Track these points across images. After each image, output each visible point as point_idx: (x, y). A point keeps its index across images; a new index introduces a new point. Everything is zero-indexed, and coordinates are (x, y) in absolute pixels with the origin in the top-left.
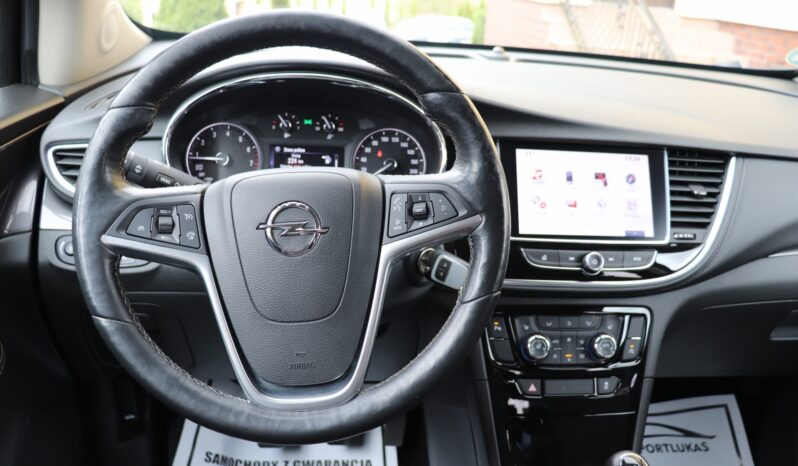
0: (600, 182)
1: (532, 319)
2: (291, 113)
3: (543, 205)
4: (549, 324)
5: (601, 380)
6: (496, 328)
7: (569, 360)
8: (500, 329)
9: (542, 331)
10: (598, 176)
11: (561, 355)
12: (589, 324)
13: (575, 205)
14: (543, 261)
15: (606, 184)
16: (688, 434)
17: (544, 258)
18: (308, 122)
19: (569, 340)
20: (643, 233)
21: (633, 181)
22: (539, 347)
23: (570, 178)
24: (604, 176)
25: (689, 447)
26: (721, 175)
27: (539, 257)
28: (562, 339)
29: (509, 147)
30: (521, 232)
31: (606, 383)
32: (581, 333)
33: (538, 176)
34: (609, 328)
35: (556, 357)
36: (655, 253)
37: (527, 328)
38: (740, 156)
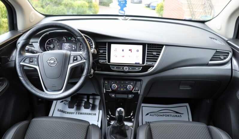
0: (130, 51)
1: (114, 81)
2: (66, 36)
3: (116, 56)
4: (118, 82)
5: (129, 95)
6: (106, 82)
7: (122, 90)
10: (129, 50)
11: (120, 89)
12: (127, 82)
13: (124, 57)
14: (115, 69)
15: (131, 52)
16: (177, 113)
17: (115, 68)
18: (70, 38)
20: (139, 63)
21: (138, 51)
22: (114, 87)
23: (123, 51)
24: (131, 50)
25: (176, 116)
26: (161, 50)
27: (114, 67)
28: (121, 85)
29: (110, 44)
30: (111, 62)
32: (125, 84)
33: (116, 50)
34: (132, 83)
35: (119, 89)
36: (142, 67)
37: (113, 83)
38: (166, 45)
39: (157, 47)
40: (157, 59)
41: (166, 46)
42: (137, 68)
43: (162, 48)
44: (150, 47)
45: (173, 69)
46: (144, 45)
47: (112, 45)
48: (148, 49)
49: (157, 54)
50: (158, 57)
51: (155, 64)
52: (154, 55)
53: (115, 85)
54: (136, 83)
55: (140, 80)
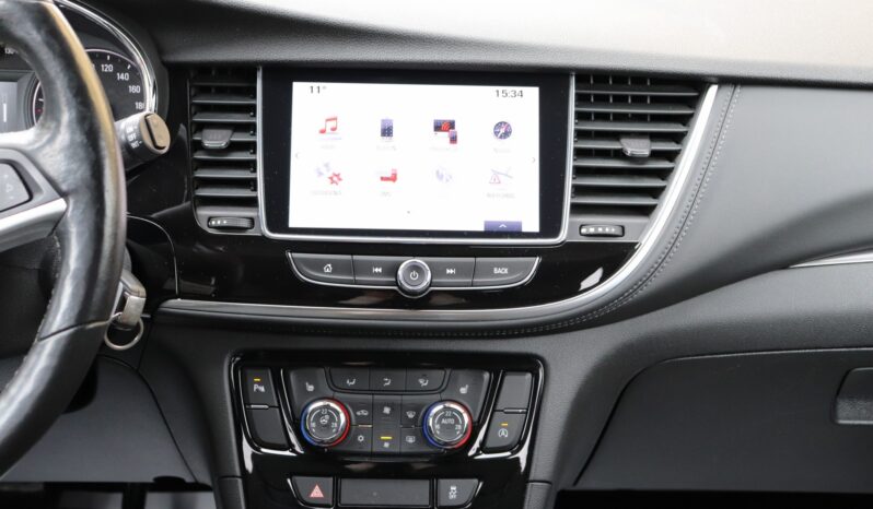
0: (444, 136)
1: (321, 372)
3: (335, 178)
4: (350, 383)
5: (443, 482)
6: (256, 387)
7: (386, 445)
8: (262, 389)
9: (338, 395)
10: (438, 127)
11: (371, 435)
12: (423, 383)
13: (393, 178)
14: (327, 273)
15: (454, 140)
17: (328, 269)
19: (387, 410)
20: (519, 225)
21: (507, 134)
22: (324, 421)
23: (387, 131)
24: (451, 125)
27: (319, 266)
28: (374, 409)
30: (292, 224)
31: (454, 488)
34: (463, 390)
35: (361, 438)
36: (537, 261)
37: (311, 388)
38: (726, 81)
39: (656, 101)
40: (656, 193)
41: (728, 91)
42: (500, 266)
43: (694, 103)
44: (602, 99)
45: (784, 265)
46: (549, 80)
47: (299, 89)
48: (580, 116)
49: (655, 155)
50: (664, 174)
51: (642, 230)
52: (633, 159)
53: (333, 405)
54: (494, 392)
55: (529, 363)
